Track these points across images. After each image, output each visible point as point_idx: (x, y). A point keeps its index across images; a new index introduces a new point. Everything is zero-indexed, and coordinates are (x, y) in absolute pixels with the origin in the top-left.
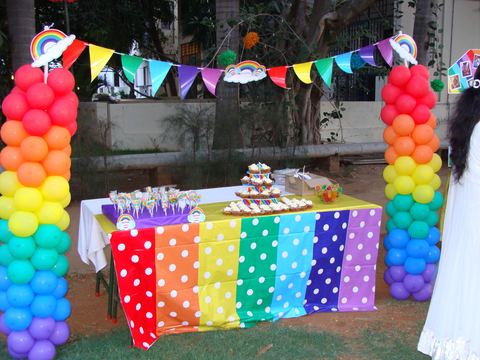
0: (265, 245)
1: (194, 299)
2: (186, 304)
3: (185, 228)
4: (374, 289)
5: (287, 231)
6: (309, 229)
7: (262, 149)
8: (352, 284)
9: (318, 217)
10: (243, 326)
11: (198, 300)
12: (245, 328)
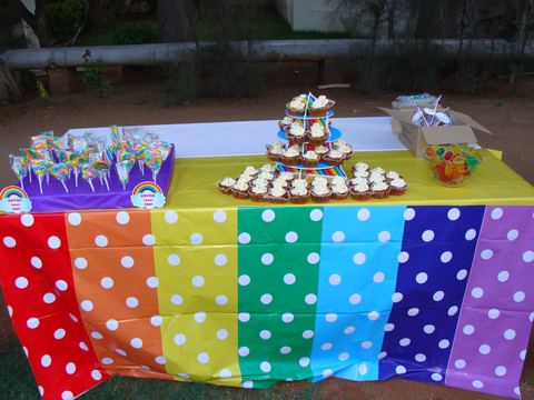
0: (291, 259)
1: (154, 335)
2: (137, 343)
3: (123, 217)
4: (523, 355)
5: (338, 236)
6: (389, 236)
7: (474, 42)
8: (477, 339)
9: (410, 215)
10: (249, 385)
11: (160, 338)
12: (253, 389)
